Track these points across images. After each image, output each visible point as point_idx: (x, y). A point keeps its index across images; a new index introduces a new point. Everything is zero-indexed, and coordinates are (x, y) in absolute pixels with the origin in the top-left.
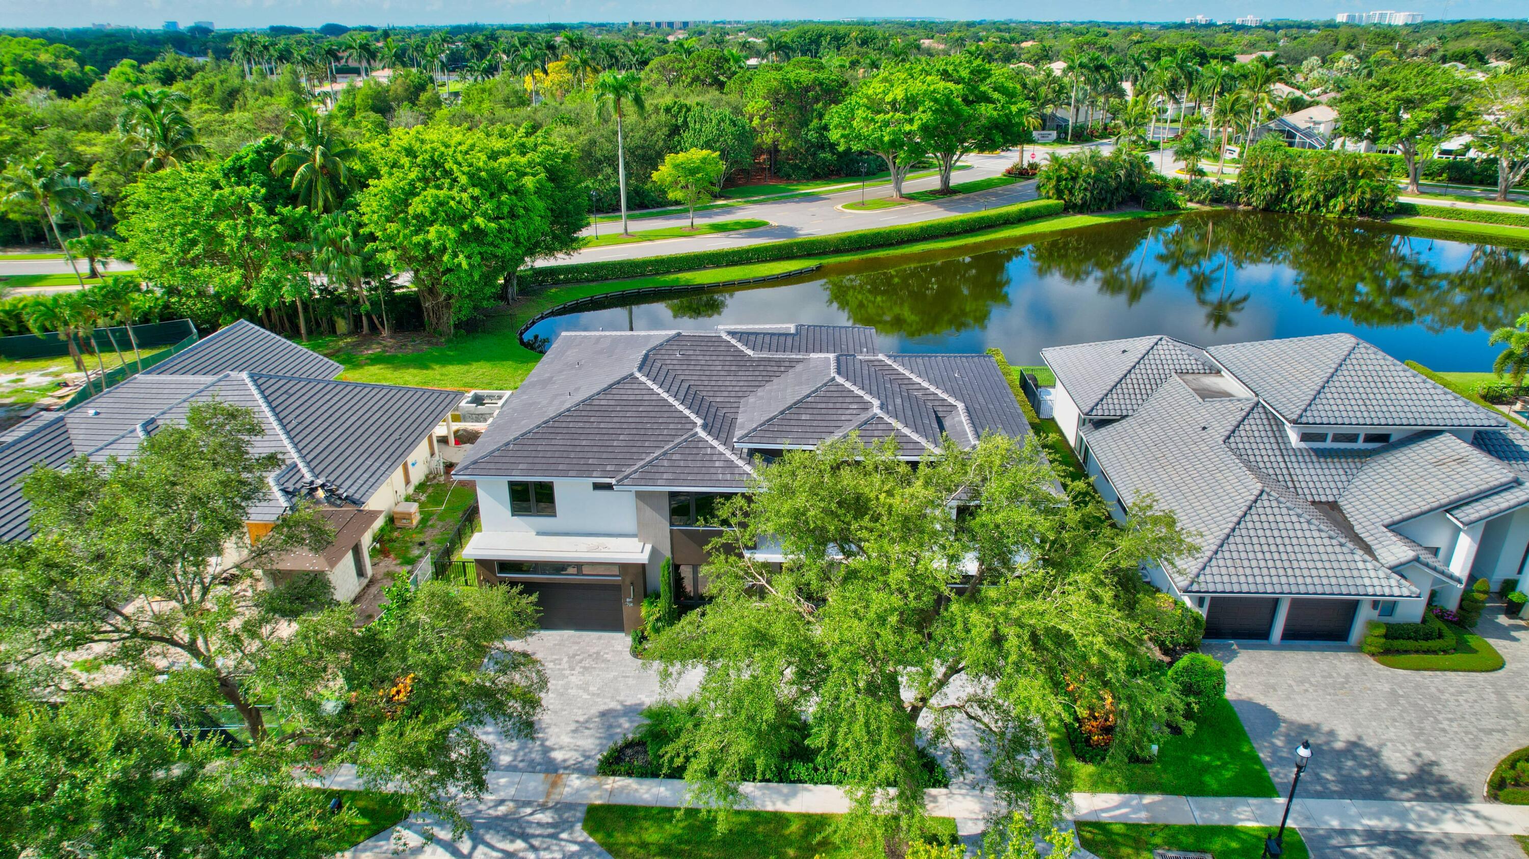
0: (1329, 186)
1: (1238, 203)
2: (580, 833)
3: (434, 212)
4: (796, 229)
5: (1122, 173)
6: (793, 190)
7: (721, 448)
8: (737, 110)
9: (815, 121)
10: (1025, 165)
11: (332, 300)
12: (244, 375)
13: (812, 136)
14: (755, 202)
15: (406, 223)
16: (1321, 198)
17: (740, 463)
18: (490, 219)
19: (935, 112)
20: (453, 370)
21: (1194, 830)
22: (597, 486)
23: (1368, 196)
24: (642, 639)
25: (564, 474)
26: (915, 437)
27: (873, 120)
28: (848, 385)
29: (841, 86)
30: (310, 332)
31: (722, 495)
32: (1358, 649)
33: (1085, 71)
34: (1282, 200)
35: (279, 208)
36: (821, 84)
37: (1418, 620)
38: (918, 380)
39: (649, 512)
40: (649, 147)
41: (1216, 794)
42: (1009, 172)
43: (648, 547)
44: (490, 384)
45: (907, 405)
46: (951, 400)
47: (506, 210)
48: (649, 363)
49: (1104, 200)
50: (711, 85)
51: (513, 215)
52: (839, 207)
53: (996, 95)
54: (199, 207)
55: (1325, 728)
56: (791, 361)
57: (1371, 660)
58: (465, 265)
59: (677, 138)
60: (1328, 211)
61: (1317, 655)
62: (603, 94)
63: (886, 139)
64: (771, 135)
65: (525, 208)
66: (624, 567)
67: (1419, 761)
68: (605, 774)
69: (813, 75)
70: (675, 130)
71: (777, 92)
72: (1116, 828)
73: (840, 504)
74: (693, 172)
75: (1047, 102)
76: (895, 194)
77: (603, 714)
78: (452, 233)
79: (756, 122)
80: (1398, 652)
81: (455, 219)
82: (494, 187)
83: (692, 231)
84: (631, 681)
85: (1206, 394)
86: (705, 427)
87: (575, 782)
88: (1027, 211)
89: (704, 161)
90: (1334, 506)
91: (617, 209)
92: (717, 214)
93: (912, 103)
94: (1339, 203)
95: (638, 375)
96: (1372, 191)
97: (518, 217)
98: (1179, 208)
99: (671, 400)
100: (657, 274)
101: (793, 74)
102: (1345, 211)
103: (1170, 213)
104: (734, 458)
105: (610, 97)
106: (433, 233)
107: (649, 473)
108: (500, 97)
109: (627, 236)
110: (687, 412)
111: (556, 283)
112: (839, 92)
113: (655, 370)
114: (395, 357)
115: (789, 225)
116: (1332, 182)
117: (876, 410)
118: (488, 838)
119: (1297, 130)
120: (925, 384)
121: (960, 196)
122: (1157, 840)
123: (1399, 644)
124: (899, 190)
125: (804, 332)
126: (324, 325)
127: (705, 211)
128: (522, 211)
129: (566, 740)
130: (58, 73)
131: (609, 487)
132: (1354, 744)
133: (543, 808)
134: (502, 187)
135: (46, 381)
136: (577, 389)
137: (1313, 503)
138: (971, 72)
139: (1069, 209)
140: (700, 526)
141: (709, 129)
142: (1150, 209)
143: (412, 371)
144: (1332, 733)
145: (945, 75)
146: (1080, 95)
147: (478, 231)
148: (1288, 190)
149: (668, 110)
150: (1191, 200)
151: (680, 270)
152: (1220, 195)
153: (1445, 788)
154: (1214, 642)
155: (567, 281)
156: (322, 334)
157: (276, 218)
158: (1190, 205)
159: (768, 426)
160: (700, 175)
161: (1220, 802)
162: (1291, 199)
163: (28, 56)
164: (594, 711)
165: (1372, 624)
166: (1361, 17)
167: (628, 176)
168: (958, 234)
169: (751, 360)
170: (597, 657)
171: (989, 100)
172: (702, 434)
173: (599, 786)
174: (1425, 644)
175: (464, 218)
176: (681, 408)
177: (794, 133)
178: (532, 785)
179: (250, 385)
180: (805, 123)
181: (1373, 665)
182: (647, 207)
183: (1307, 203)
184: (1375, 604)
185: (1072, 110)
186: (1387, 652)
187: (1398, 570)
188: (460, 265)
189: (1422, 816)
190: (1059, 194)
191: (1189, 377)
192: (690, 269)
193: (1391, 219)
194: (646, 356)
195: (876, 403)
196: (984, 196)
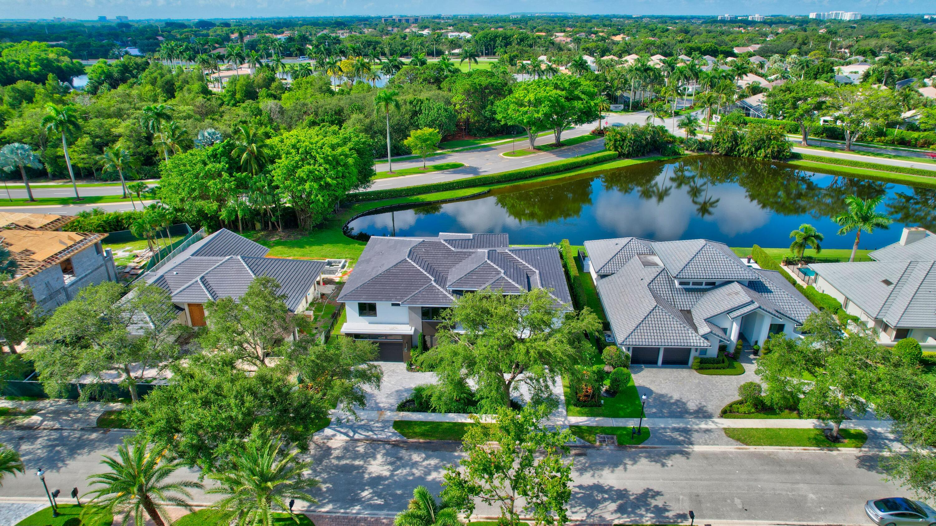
0: (757, 144)
1: (712, 151)
2: (392, 430)
3: (308, 176)
4: (478, 168)
5: (649, 137)
6: (477, 144)
7: (442, 290)
8: (448, 102)
9: (489, 106)
10: (602, 128)
11: (255, 214)
12: (239, 257)
13: (488, 114)
14: (457, 151)
15: (294, 181)
16: (753, 149)
17: (449, 295)
18: (333, 179)
19: (550, 107)
20: (316, 248)
21: (612, 428)
22: (393, 305)
23: (776, 149)
24: (411, 365)
25: (381, 300)
26: (516, 285)
27: (518, 110)
28: (492, 264)
29: (504, 86)
30: (243, 229)
31: (442, 308)
32: (691, 368)
33: (639, 73)
34: (734, 150)
35: (234, 174)
36: (493, 85)
37: (716, 356)
38: (521, 261)
39: (414, 315)
40: (401, 125)
41: (623, 417)
42: (593, 132)
43: (413, 328)
44: (334, 256)
45: (515, 272)
46: (534, 269)
47: (341, 175)
48: (412, 254)
49: (640, 151)
50: (433, 83)
51: (343, 177)
52: (501, 154)
53: (583, 96)
54: (198, 174)
55: (669, 395)
56: (470, 252)
57: (695, 372)
58: (321, 200)
59: (416, 118)
60: (757, 156)
61: (675, 370)
62: (379, 102)
63: (525, 121)
64: (466, 114)
65: (349, 173)
66: (404, 336)
67: (699, 406)
68: (399, 411)
69: (489, 80)
70: (415, 113)
71: (469, 91)
72: (583, 428)
73: (482, 312)
74: (425, 141)
75: (618, 89)
76: (531, 148)
77: (397, 391)
78: (316, 186)
79: (458, 107)
80: (706, 369)
81: (317, 179)
82: (334, 163)
83: (424, 170)
84: (407, 380)
85: (647, 264)
86: (435, 281)
87: (389, 413)
88: (598, 158)
89: (430, 134)
90: (689, 312)
91: (386, 156)
92: (437, 159)
93: (538, 102)
94: (762, 152)
95: (408, 259)
96: (778, 146)
97: (345, 177)
98: (680, 154)
99: (421, 270)
100: (408, 196)
101: (478, 80)
102: (766, 156)
103: (675, 157)
104: (446, 293)
105: (383, 104)
106: (307, 186)
107: (414, 299)
108: (317, 86)
109: (392, 173)
110: (428, 275)
111: (358, 201)
112: (502, 89)
113: (414, 257)
114: (286, 242)
115: (475, 166)
116: (758, 141)
117: (502, 275)
118: (359, 431)
119: (751, 107)
120: (524, 263)
121: (565, 147)
122: (598, 431)
123: (705, 365)
124: (533, 145)
125: (476, 238)
126: (250, 225)
127: (432, 157)
128: (347, 175)
129: (384, 400)
130: (59, 64)
131: (398, 305)
132: (678, 401)
133: (378, 422)
134: (338, 163)
135: (127, 254)
136: (383, 265)
137: (681, 310)
138: (571, 84)
139: (621, 156)
140: (435, 320)
141: (433, 113)
142: (664, 155)
143: (296, 249)
144: (671, 397)
145: (556, 87)
146: (636, 85)
147: (328, 185)
148: (737, 144)
149: (411, 103)
150: (687, 150)
151: (419, 194)
152: (702, 146)
153: (706, 414)
154: (635, 365)
155: (363, 200)
156: (249, 230)
157: (233, 178)
158: (687, 152)
159: (460, 281)
160: (428, 142)
161: (623, 420)
162: (739, 149)
163: (43, 56)
164: (393, 390)
165: (695, 358)
166: (824, 15)
167: (391, 139)
168: (562, 171)
169: (453, 252)
170: (393, 371)
171: (579, 99)
172: (434, 284)
173: (397, 415)
174: (716, 365)
175: (321, 178)
176: (425, 273)
177: (479, 113)
178: (373, 415)
179: (242, 261)
180: (484, 107)
181: (695, 373)
182: (400, 155)
183: (747, 152)
184: (696, 350)
185: (632, 93)
186: (701, 369)
187: (705, 337)
188: (319, 200)
189: (694, 423)
190: (616, 148)
191: (642, 256)
192: (424, 193)
193: (788, 161)
194: (411, 251)
195: (503, 271)
196: (578, 147)
